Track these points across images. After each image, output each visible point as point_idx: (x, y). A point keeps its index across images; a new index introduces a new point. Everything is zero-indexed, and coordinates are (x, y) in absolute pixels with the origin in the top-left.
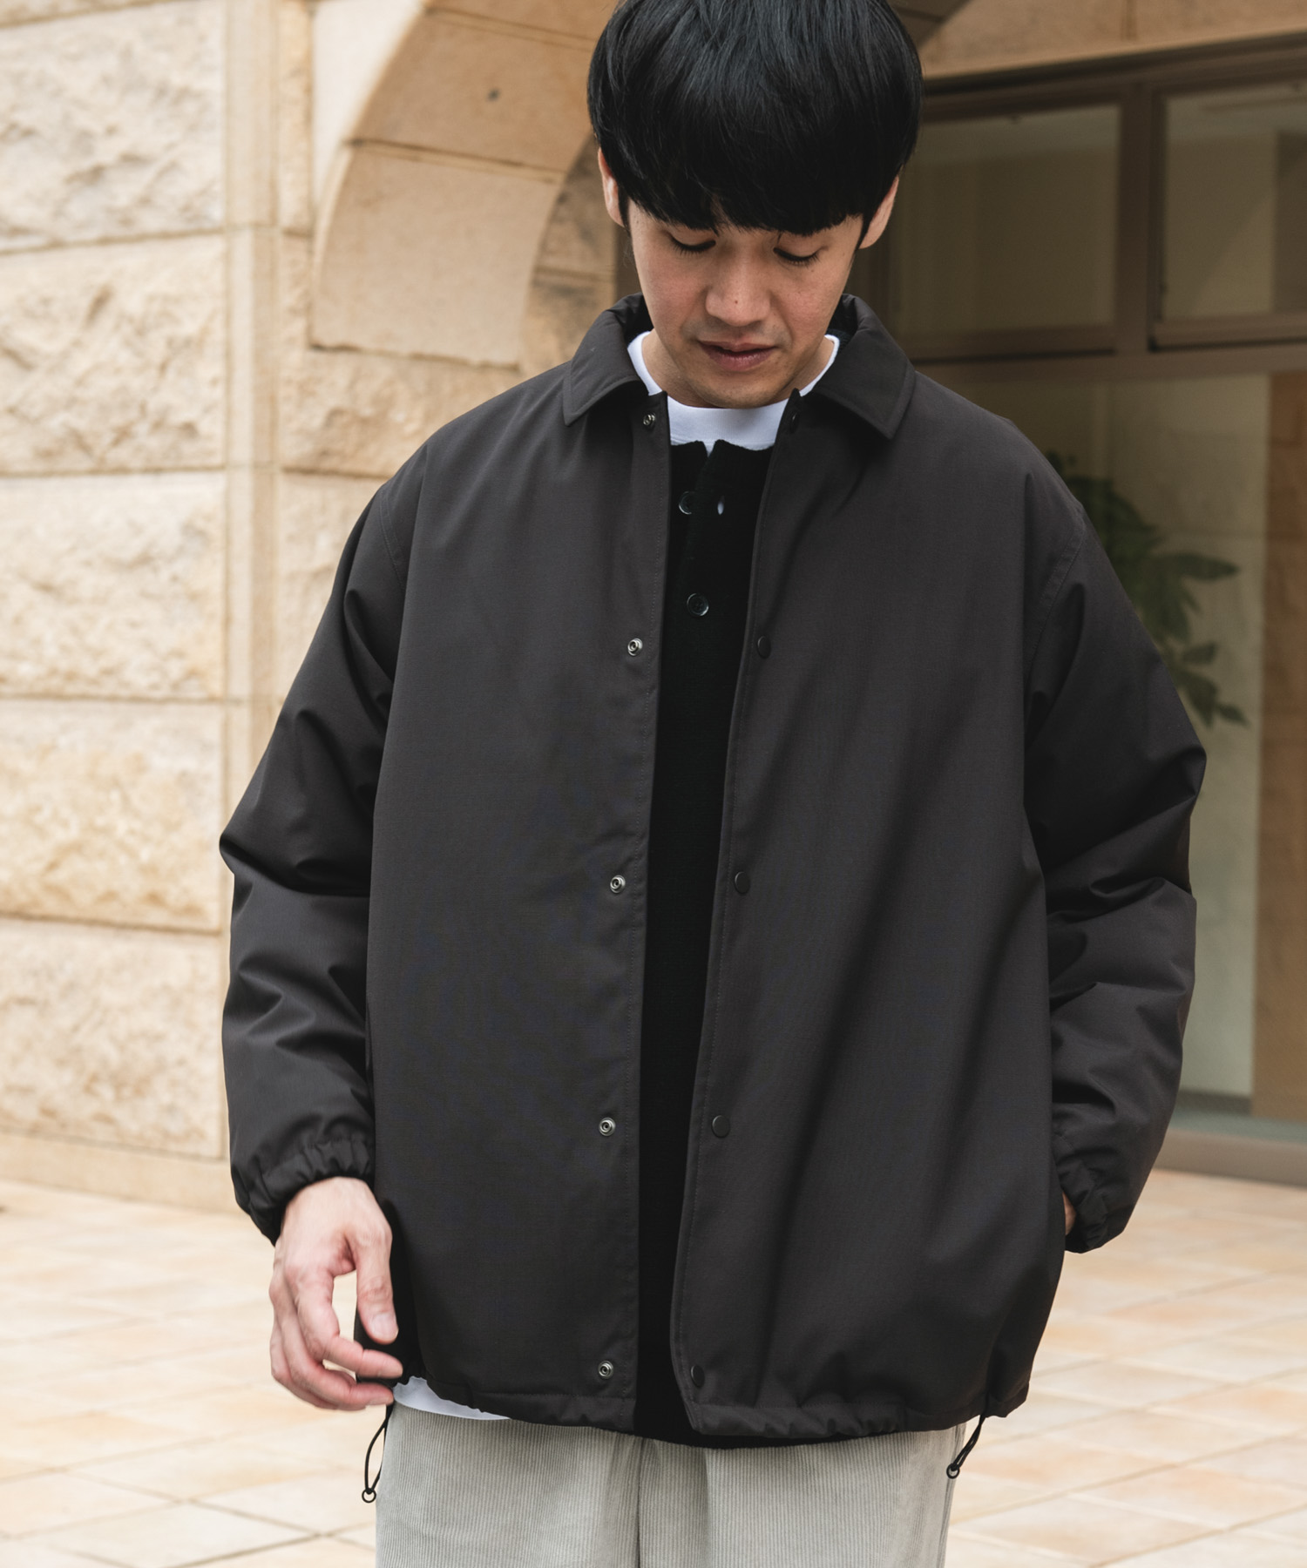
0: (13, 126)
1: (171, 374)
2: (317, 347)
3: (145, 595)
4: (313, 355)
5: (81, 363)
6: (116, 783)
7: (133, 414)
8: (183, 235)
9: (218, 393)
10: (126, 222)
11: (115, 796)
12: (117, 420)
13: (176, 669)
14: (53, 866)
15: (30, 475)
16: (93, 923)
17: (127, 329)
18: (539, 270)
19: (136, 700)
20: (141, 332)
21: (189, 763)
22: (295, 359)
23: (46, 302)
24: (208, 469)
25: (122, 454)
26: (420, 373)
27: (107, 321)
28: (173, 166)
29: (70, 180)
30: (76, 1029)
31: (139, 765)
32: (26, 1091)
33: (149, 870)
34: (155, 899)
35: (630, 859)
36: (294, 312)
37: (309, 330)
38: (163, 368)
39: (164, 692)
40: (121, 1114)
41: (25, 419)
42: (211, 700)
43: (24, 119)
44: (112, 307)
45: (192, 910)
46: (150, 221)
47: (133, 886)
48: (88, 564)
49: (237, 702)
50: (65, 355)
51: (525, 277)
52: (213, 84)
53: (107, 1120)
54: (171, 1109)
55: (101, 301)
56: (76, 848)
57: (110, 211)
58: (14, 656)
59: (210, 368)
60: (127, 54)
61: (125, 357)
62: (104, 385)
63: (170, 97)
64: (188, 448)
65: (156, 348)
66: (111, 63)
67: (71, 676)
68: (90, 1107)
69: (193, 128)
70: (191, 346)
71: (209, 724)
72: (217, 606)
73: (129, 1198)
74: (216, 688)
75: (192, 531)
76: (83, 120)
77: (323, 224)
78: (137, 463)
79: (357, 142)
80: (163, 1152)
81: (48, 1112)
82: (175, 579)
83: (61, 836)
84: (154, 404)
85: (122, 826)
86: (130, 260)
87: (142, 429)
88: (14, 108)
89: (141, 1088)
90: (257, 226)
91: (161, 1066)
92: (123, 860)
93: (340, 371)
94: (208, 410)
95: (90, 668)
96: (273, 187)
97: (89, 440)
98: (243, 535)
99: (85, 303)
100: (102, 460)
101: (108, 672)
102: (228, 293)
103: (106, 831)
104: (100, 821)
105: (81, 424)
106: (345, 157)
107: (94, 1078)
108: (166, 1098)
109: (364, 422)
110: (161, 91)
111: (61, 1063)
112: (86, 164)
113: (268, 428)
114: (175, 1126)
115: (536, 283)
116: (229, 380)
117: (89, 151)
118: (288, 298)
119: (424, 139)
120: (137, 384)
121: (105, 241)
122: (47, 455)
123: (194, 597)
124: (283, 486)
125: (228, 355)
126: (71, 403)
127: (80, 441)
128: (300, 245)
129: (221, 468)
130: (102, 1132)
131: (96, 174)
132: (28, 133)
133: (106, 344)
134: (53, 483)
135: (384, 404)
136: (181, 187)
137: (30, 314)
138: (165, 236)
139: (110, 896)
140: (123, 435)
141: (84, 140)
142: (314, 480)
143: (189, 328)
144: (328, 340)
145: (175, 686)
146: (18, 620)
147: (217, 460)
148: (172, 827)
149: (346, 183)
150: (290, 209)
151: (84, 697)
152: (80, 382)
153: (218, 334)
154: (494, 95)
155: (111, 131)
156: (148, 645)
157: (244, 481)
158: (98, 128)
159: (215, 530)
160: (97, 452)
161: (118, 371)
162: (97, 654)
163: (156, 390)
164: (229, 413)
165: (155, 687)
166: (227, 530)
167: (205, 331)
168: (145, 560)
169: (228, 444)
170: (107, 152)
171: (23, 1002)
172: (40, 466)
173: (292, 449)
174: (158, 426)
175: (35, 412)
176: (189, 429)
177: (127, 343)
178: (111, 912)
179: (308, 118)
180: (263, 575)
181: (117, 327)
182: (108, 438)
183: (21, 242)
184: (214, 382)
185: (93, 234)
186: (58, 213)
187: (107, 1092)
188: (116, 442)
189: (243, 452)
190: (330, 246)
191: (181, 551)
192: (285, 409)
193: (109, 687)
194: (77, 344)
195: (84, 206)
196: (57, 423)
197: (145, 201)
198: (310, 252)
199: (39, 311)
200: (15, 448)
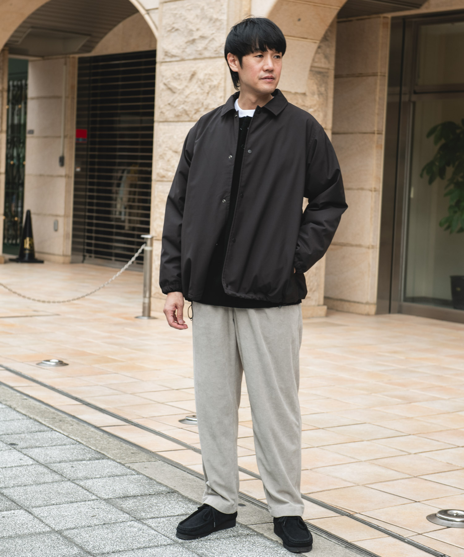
0: (173, 28)
1: (210, 95)
5: (187, 92)
7: (200, 106)
8: (215, 58)
9: (222, 100)
10: (201, 54)
12: (196, 107)
15: (173, 122)
17: (199, 83)
18: (312, 67)
20: (203, 84)
23: (179, 75)
25: (197, 116)
27: (194, 80)
28: (213, 39)
29: (187, 43)
38: (208, 93)
41: (173, 106)
43: (176, 26)
44: (196, 77)
46: (207, 54)
50: (183, 89)
51: (308, 68)
52: (224, 17)
55: (193, 75)
57: (197, 51)
58: (167, 170)
59: (220, 94)
60: (203, 9)
61: (198, 90)
62: (193, 98)
63: (213, 21)
65: (207, 89)
66: (198, 12)
69: (218, 29)
70: (216, 87)
76: (191, 27)
84: (206, 103)
86: (201, 64)
88: (174, 23)
97: (189, 112)
99: (189, 76)
100: (192, 118)
105: (187, 108)
110: (211, 19)
112: (191, 38)
115: (311, 70)
116: (225, 97)
117: (192, 35)
120: (201, 97)
121: (195, 59)
122: (178, 116)
125: (225, 90)
126: (185, 102)
127: (186, 112)
131: (194, 41)
132: (177, 30)
133: (194, 87)
134: (180, 124)
137: (175, 78)
138: (210, 58)
140: (197, 111)
141: (191, 32)
143: (215, 83)
146: (168, 161)
152: (187, 97)
153: (222, 84)
154: (299, 20)
155: (198, 30)
158: (194, 29)
160: (191, 116)
161: (197, 94)
163: (206, 99)
167: (219, 83)
170: (196, 35)
172: (176, 119)
174: (206, 109)
175: (175, 105)
177: (199, 87)
181: (197, 82)
182: (194, 112)
183: (174, 59)
184: (221, 97)
185: (192, 57)
186: (183, 52)
188: (195, 113)
194: (187, 86)
195: (190, 50)
196: (180, 108)
197: (205, 49)
199: (177, 78)
200: (170, 114)
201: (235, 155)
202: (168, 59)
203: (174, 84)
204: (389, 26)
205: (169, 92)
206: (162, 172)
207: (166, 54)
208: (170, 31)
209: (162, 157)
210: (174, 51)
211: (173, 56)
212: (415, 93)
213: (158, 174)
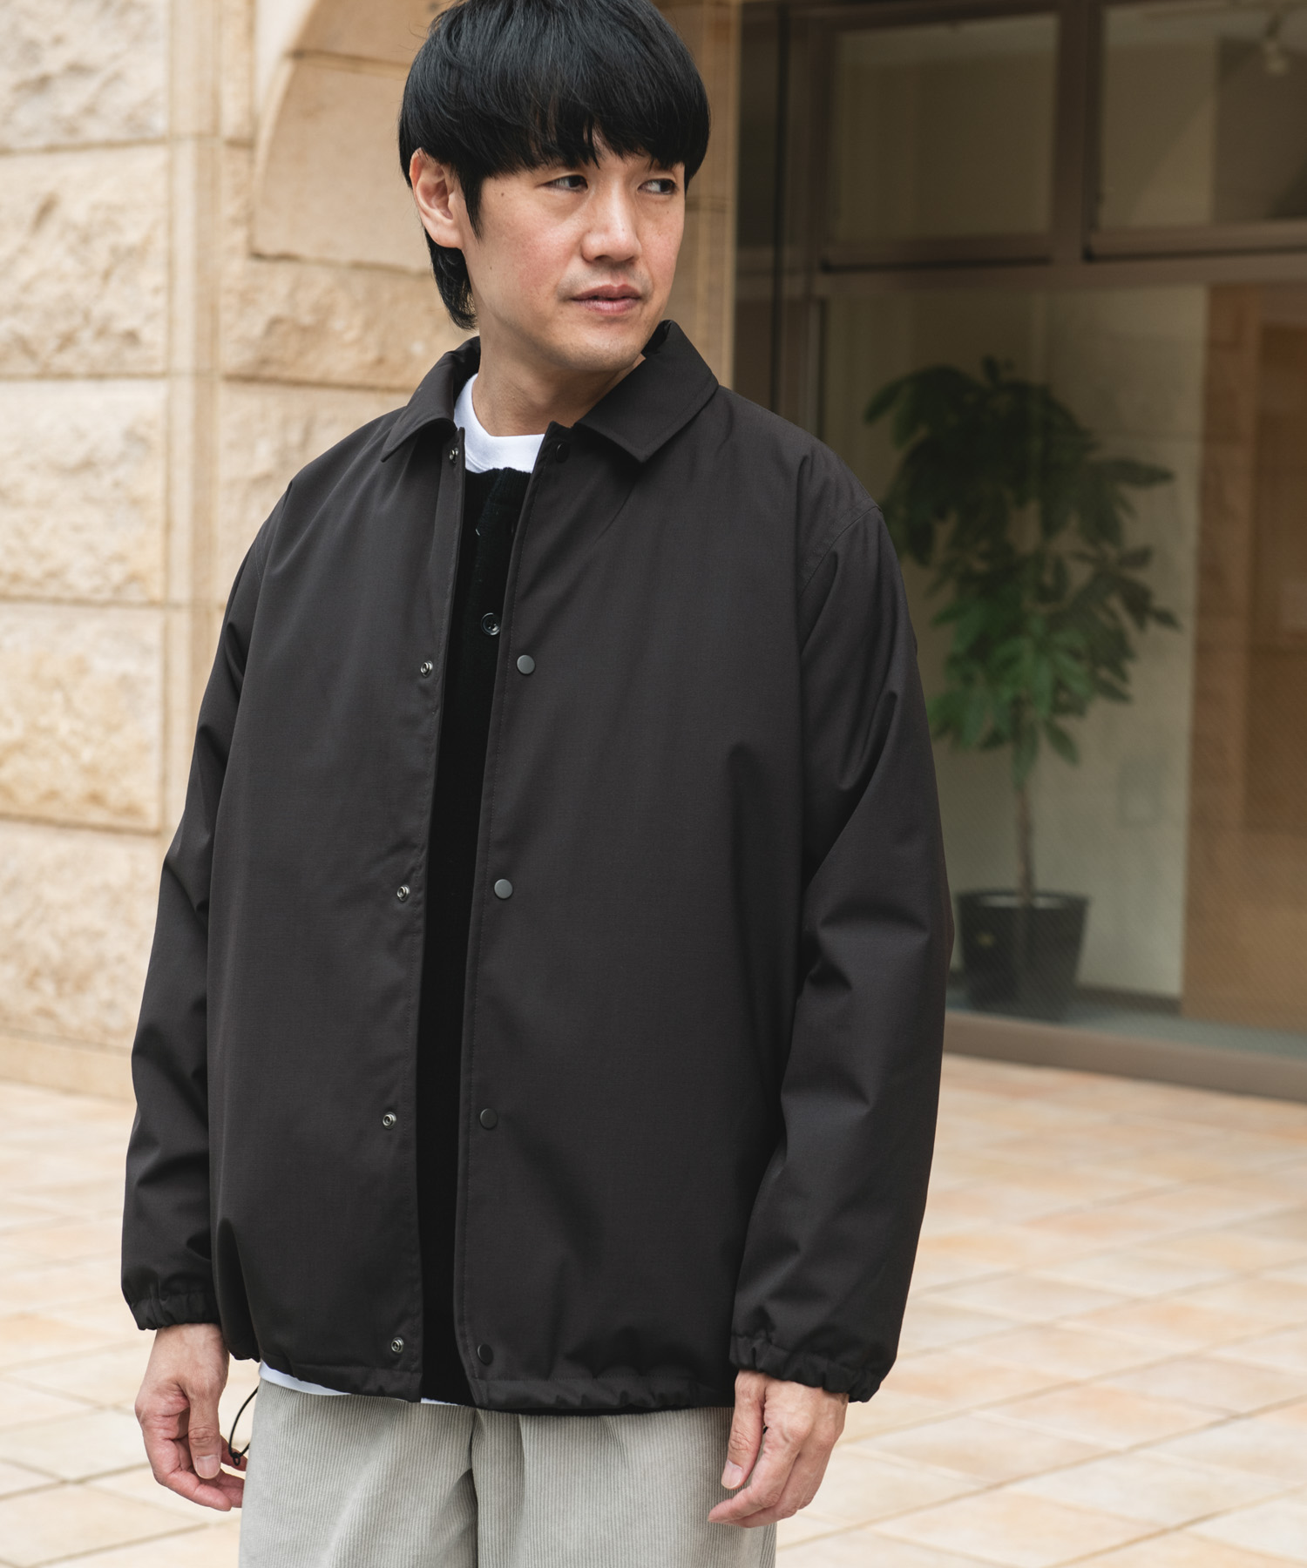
1: (114, 282)
2: (258, 256)
3: (89, 500)
4: (255, 265)
5: (27, 270)
6: (58, 684)
7: (77, 320)
8: (125, 144)
9: (160, 302)
10: (72, 130)
11: (58, 697)
12: (62, 326)
13: (117, 573)
16: (36, 821)
17: (72, 237)
19: (80, 602)
20: (86, 239)
21: (130, 666)
22: (236, 268)
24: (150, 376)
25: (66, 360)
26: (359, 282)
27: (52, 228)
28: (117, 77)
29: (18, 88)
30: (18, 924)
31: (81, 667)
33: (91, 770)
34: (96, 799)
35: (413, 870)
36: (235, 222)
37: (250, 239)
38: (107, 275)
39: (106, 595)
40: (62, 1009)
42: (152, 604)
44: (59, 215)
45: (131, 810)
46: (95, 130)
47: (75, 786)
48: (32, 468)
49: (177, 606)
50: (11, 261)
53: (47, 1013)
54: (110, 1004)
55: (46, 209)
56: (19, 747)
57: (56, 119)
59: (152, 277)
61: (69, 265)
62: (48, 292)
63: (115, 8)
64: (131, 356)
65: (100, 256)
67: (16, 578)
68: (30, 1002)
69: (137, 39)
70: (132, 256)
71: (150, 628)
72: (157, 512)
73: (70, 1091)
74: (157, 592)
75: (134, 437)
76: (30, 30)
77: (265, 135)
78: (81, 368)
79: (297, 55)
80: (102, 1047)
82: (117, 485)
84: (98, 311)
85: (64, 726)
86: (75, 168)
87: (86, 335)
89: (82, 984)
90: (200, 137)
91: (101, 963)
92: (65, 760)
93: (280, 280)
94: (150, 317)
95: (34, 570)
96: (215, 98)
97: (34, 346)
98: (184, 441)
99: (30, 210)
100: (47, 365)
101: (52, 575)
102: (170, 203)
103: (49, 731)
104: (44, 721)
105: (27, 328)
106: (286, 69)
107: (37, 973)
108: (105, 994)
109: (305, 330)
110: (107, 3)
112: (33, 73)
113: (209, 336)
116: (170, 288)
117: (35, 60)
118: (230, 207)
119: (366, 50)
120: (81, 291)
121: (51, 149)
123: (136, 503)
124: (224, 394)
125: (170, 265)
126: (17, 309)
127: (24, 346)
128: (241, 156)
129: (164, 375)
130: (43, 1026)
131: (42, 84)
133: (51, 251)
135: (324, 312)
136: (125, 98)
138: (110, 145)
139: (52, 795)
140: (67, 341)
141: (31, 49)
142: (255, 388)
143: (132, 237)
144: (269, 248)
145: (118, 589)
147: (158, 367)
148: (112, 728)
149: (288, 94)
150: (232, 118)
151: (28, 599)
152: (27, 288)
153: (160, 243)
154: (434, 6)
155: (58, 41)
156: (90, 548)
157: (185, 389)
158: (44, 38)
159: (156, 437)
160: (42, 357)
161: (63, 278)
162: (41, 556)
163: (99, 297)
164: (171, 323)
165: (97, 590)
166: (169, 436)
167: (148, 241)
168: (89, 465)
169: (170, 351)
170: (53, 62)
173: (233, 357)
174: (102, 333)
176: (132, 337)
177: (72, 251)
178: (53, 810)
179: (251, 29)
180: (203, 481)
181: (62, 235)
182: (52, 344)
184: (156, 291)
185: (39, 141)
186: (6, 121)
187: (48, 987)
188: (61, 348)
189: (184, 359)
190: (272, 156)
191: (123, 457)
192: (226, 318)
193: (52, 589)
194: (23, 250)
195: (30, 115)
196: (3, 329)
197: (90, 111)
198: (252, 162)
201: (442, 654)
204: (734, 33)
212: (827, 268)
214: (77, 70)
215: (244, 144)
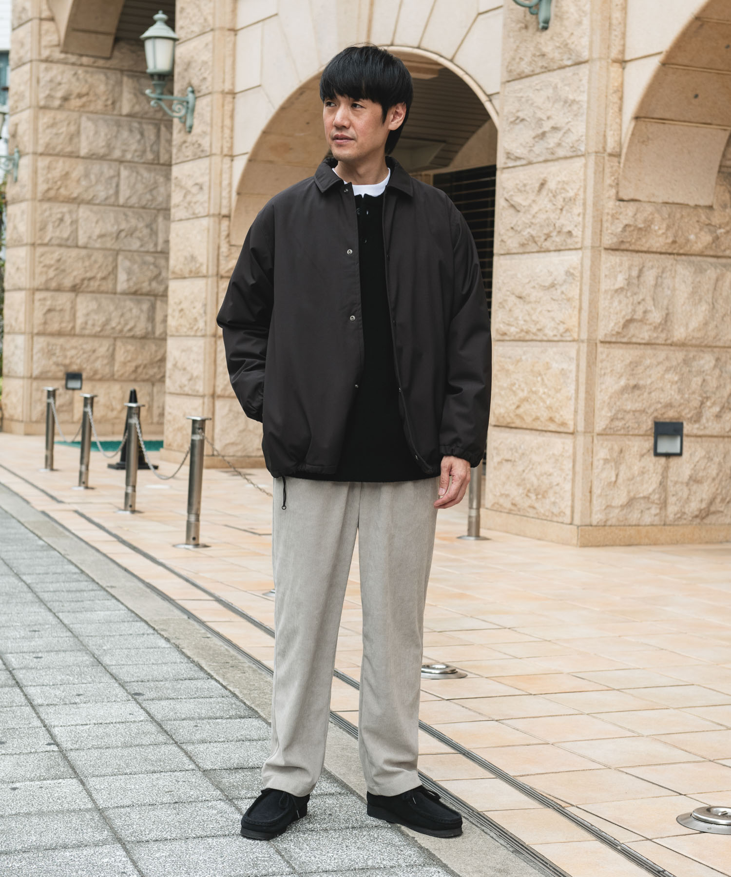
0: (518, 118)
1: (564, 212)
2: (622, 200)
3: (552, 299)
4: (618, 203)
5: (535, 208)
6: (540, 375)
7: (551, 228)
8: (571, 157)
9: (580, 219)
10: (553, 153)
11: (539, 379)
12: (546, 231)
13: (562, 328)
14: (518, 407)
15: (518, 253)
17: (550, 195)
18: (721, 166)
19: (549, 341)
20: (554, 196)
21: (565, 366)
22: (610, 205)
23: (525, 185)
24: (576, 249)
25: (547, 244)
26: (665, 210)
27: (544, 192)
28: (568, 131)
29: (534, 138)
30: (524, 471)
31: (548, 367)
32: (507, 496)
33: (549, 408)
34: (551, 420)
36: (611, 186)
37: (617, 193)
38: (561, 210)
39: (558, 338)
40: (538, 505)
41: (516, 231)
42: (574, 341)
43: (521, 115)
44: (546, 187)
45: (563, 424)
46: (561, 153)
47: (544, 415)
48: (534, 287)
49: (583, 341)
50: (530, 206)
51: (716, 169)
52: (584, 98)
53: (533, 507)
54: (554, 503)
55: (542, 185)
56: (526, 400)
57: (547, 149)
58: (509, 324)
59: (577, 209)
60: (555, 88)
61: (549, 206)
62: (542, 216)
63: (569, 103)
64: (569, 241)
65: (560, 203)
66: (550, 92)
67: (527, 332)
68: (527, 502)
69: (576, 115)
70: (572, 200)
71: (572, 350)
72: (576, 303)
73: (539, 539)
74: (575, 336)
75: (569, 273)
76: (540, 114)
77: (624, 151)
78: (552, 248)
79: (637, 118)
80: (551, 521)
81: (514, 505)
82: (562, 293)
83: (521, 395)
84: (558, 224)
85: (541, 391)
86: (553, 167)
87: (554, 234)
88: (518, 111)
89: (545, 495)
90: (597, 153)
91: (551, 486)
92: (541, 404)
93: (631, 208)
94: (576, 226)
95: (534, 329)
96: (604, 137)
97: (537, 239)
98: (587, 274)
99: (537, 185)
100: (541, 247)
101: (539, 330)
102: (585, 180)
103: (535, 393)
104: (534, 389)
105: (534, 233)
106: (633, 124)
107: (529, 491)
108: (553, 499)
109: (640, 229)
110: (566, 102)
111: (519, 485)
112: (540, 131)
113: (599, 232)
114: (556, 510)
115: (719, 172)
116: (584, 214)
117: (541, 126)
118: (609, 181)
119: (667, 116)
120: (553, 216)
121: (546, 161)
122: (523, 245)
123: (569, 300)
124: (604, 254)
125: (584, 204)
126: (531, 224)
127: (533, 239)
128: (616, 159)
129: (580, 249)
130: (532, 513)
131: (544, 134)
132: (523, 120)
133: (544, 201)
134: (526, 256)
135: (649, 223)
136: (571, 139)
137: (520, 191)
138: (566, 158)
139: (537, 419)
140: (548, 236)
141: (539, 122)
142: (617, 253)
143: (571, 194)
144: (625, 198)
145: (562, 335)
146: (510, 310)
147: (579, 246)
148: (558, 391)
149: (633, 134)
150: (611, 145)
151: (532, 340)
152: (534, 217)
153: (581, 196)
154: (696, 96)
155: (548, 118)
156: (553, 319)
157: (588, 253)
158: (545, 118)
159: (577, 274)
160: (539, 244)
161: (547, 212)
162: (536, 323)
163: (559, 219)
164: (584, 227)
165: (555, 336)
166: (582, 273)
167: (576, 195)
168: (553, 285)
169: (583, 239)
170: (547, 126)
171: (507, 461)
172: (521, 251)
173: (608, 240)
174: (559, 232)
175: (519, 229)
176: (570, 233)
177: (550, 201)
178: (537, 425)
179: (621, 109)
180: (594, 290)
181: (548, 194)
182: (543, 238)
183: (518, 163)
184: (579, 215)
185: (541, 159)
186: (531, 151)
187: (533, 496)
188: (546, 240)
189: (588, 242)
190: (627, 160)
191: (565, 281)
192: (605, 225)
193: (540, 336)
194: (534, 201)
195: (539, 148)
196: (526, 233)
197: (559, 145)
198: (619, 163)
199: (522, 189)
200: (513, 243)
202: (511, 164)
203: (518, 199)
205: (512, 211)
206: (503, 328)
207: (508, 155)
208: (513, 123)
209: (502, 305)
210: (519, 152)
211: (518, 158)
213: (497, 330)
214: (555, 129)
215: (617, 155)
